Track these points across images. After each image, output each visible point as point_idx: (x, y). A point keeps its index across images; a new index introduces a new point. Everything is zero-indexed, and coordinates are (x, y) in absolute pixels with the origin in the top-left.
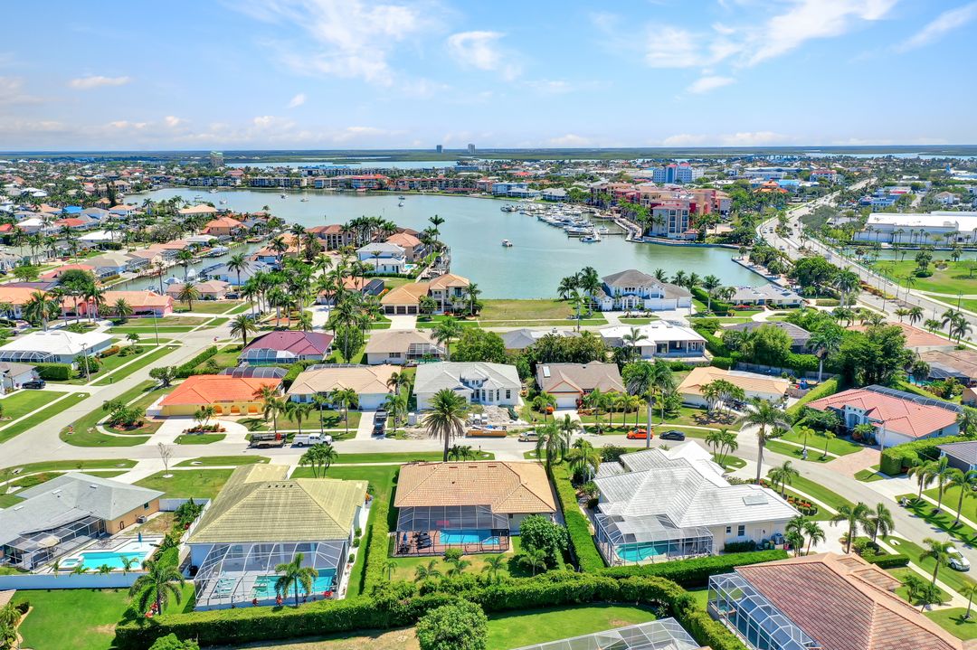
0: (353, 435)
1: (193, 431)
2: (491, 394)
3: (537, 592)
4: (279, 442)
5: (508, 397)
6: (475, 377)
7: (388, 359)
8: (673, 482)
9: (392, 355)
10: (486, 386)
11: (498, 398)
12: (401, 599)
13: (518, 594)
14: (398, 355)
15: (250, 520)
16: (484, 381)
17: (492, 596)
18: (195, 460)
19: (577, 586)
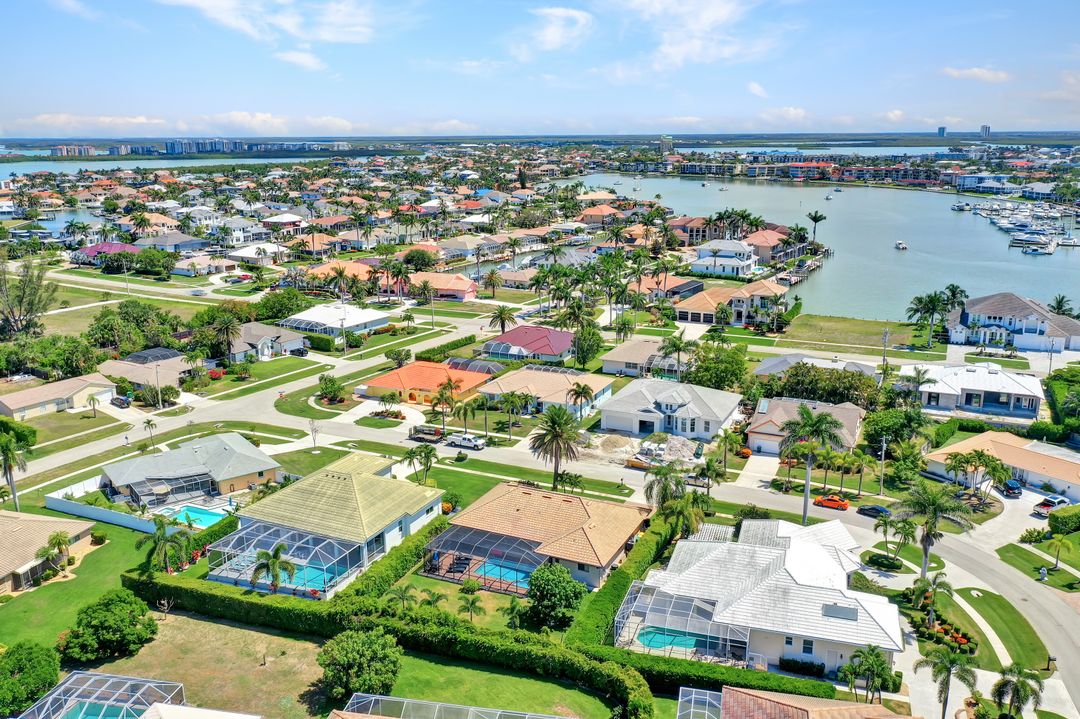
0: (513, 443)
1: (377, 414)
2: (684, 424)
3: (492, 648)
4: (434, 438)
5: (707, 429)
6: (670, 401)
7: (624, 369)
8: (749, 563)
9: (628, 365)
10: (679, 414)
11: (693, 430)
12: (356, 615)
13: (472, 644)
14: (635, 366)
15: (295, 504)
16: (680, 406)
17: (444, 637)
18: (353, 442)
19: (540, 654)
